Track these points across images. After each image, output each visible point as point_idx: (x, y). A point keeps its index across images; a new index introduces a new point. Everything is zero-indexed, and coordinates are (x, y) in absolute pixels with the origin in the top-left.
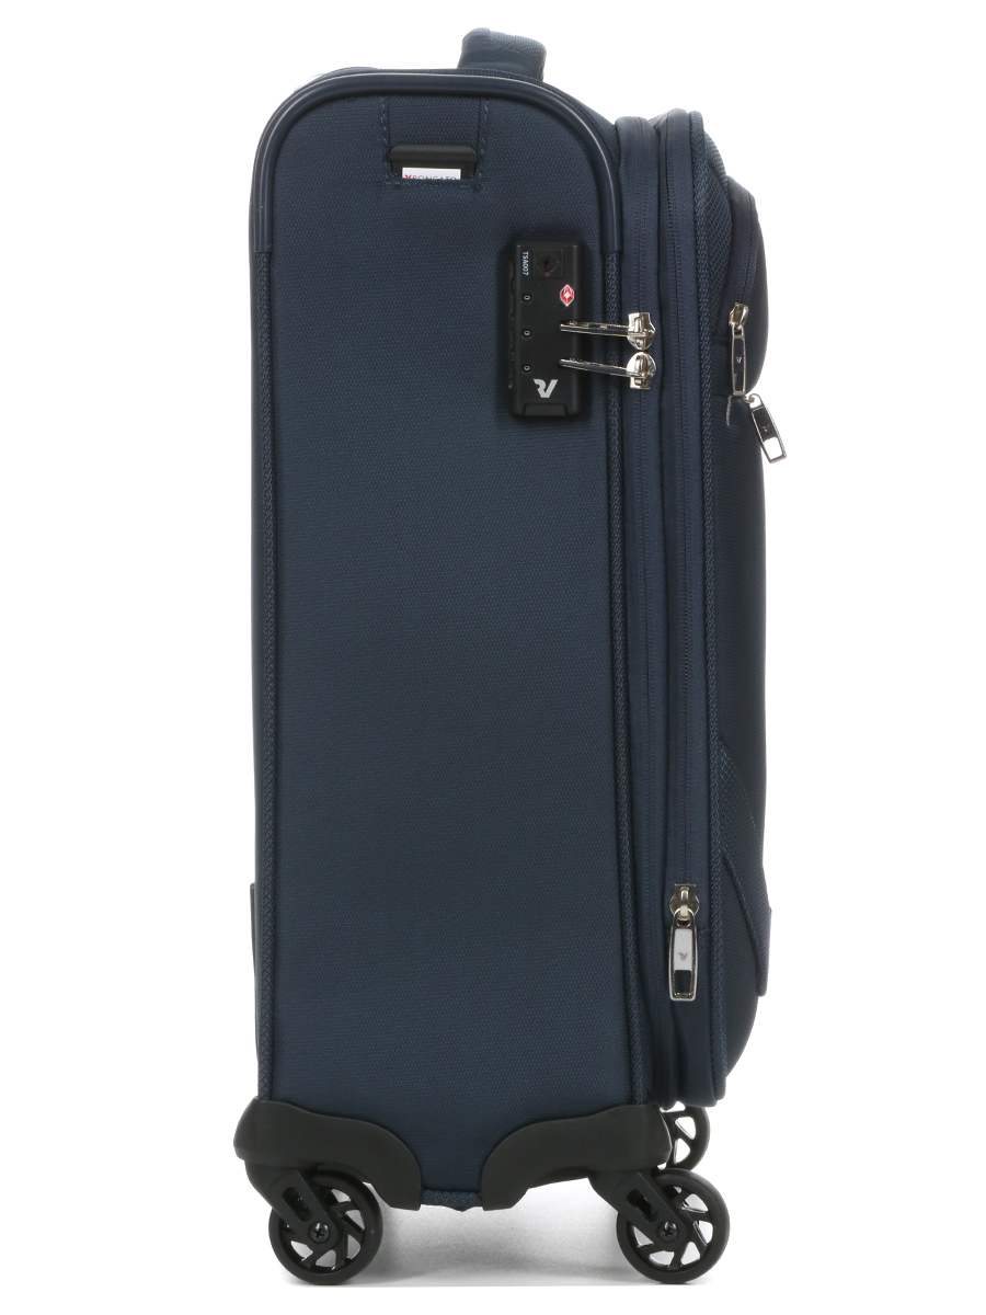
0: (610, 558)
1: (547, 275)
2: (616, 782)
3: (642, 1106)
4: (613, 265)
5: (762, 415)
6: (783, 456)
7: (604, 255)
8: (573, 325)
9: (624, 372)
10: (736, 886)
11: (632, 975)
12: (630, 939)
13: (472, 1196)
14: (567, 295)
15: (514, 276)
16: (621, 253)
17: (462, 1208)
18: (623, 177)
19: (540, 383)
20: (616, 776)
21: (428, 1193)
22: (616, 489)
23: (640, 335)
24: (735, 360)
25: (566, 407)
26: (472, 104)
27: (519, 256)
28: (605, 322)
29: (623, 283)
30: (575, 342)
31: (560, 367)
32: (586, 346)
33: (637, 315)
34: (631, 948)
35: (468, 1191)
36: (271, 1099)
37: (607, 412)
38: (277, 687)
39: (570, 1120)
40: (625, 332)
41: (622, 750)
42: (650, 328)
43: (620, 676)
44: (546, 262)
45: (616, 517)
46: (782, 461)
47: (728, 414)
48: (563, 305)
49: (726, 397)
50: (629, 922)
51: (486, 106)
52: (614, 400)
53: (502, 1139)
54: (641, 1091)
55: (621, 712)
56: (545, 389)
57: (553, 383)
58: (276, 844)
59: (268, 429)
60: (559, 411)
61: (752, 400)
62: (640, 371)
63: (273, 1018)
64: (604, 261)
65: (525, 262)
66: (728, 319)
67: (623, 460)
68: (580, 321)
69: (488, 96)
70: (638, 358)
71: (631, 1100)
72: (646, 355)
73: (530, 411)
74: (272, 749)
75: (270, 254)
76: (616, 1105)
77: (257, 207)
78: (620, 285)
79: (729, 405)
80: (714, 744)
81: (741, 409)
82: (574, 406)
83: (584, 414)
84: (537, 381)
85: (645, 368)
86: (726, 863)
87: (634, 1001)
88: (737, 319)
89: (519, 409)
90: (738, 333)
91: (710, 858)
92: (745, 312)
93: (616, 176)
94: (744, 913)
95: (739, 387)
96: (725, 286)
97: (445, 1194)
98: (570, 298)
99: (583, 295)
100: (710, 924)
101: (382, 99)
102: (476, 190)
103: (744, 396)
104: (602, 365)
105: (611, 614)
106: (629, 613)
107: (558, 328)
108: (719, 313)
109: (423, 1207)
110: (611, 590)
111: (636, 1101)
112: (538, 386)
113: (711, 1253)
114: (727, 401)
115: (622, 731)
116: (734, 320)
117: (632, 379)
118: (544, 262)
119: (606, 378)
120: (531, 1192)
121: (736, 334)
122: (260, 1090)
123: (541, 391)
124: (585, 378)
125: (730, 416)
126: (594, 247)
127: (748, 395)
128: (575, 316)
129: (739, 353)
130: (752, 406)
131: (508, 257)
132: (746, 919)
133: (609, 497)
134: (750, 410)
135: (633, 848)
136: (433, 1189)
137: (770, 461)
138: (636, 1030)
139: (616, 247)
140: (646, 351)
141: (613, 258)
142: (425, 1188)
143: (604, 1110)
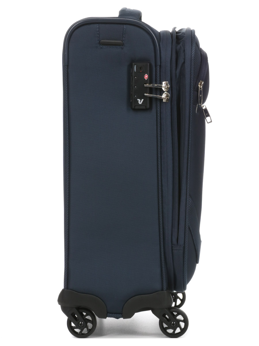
0: (157, 146)
1: (141, 71)
2: (158, 206)
3: (165, 291)
4: (158, 69)
5: (206, 110)
6: (211, 122)
7: (156, 66)
8: (147, 85)
9: (161, 97)
10: (192, 235)
11: (163, 257)
12: (162, 247)
13: (120, 315)
14: (146, 77)
15: (132, 72)
16: (160, 66)
17: (118, 318)
18: (161, 46)
19: (139, 100)
20: (159, 204)
21: (108, 314)
22: (159, 128)
23: (165, 87)
24: (200, 96)
25: (146, 107)
26: (122, 26)
27: (133, 67)
28: (156, 84)
29: (161, 74)
30: (148, 89)
31: (144, 96)
32: (151, 90)
33: (165, 82)
34: (162, 250)
35: (119, 314)
36: (67, 289)
37: (157, 108)
38: (69, 180)
39: (146, 295)
40: (161, 86)
41: (160, 197)
42: (168, 85)
43: (160, 178)
44: (141, 68)
45: (159, 135)
46: (211, 123)
47: (196, 110)
48: (145, 79)
49: (196, 105)
50: (162, 243)
51: (125, 26)
52: (159, 105)
53: (128, 300)
54: (165, 288)
55: (160, 187)
56: (140, 102)
57: (142, 100)
58: (69, 221)
59: (67, 112)
60: (144, 107)
61: (203, 107)
62: (166, 97)
63: (68, 268)
64: (156, 68)
65: (135, 68)
66: (198, 85)
67: (161, 120)
68: (150, 84)
69: (125, 24)
70: (165, 94)
71: (162, 290)
72: (167, 93)
73: (136, 107)
74: (68, 196)
75: (68, 66)
76: (158, 291)
77: (64, 53)
78: (160, 74)
79: (197, 107)
80: (188, 197)
81: (200, 109)
82: (148, 106)
83: (150, 108)
84: (138, 100)
85: (167, 96)
86: (189, 228)
87: (163, 264)
88: (201, 85)
89: (133, 107)
90: (201, 88)
91: (185, 227)
92: (203, 83)
93: (159, 45)
94: (194, 242)
95: (200, 103)
96: (198, 76)
97: (113, 315)
98: (147, 78)
99: (150, 77)
100: (184, 244)
101: (97, 25)
102: (122, 49)
103: (201, 105)
104: (155, 95)
105: (157, 161)
106: (162, 161)
107: (144, 86)
108: (196, 83)
109: (107, 318)
110: (157, 155)
111: (163, 290)
112: (138, 101)
113: (183, 331)
114: (196, 106)
115: (160, 192)
116: (200, 85)
117: (164, 99)
118: (140, 68)
119: (156, 99)
120: (136, 314)
121: (200, 89)
122: (64, 287)
123: (139, 102)
124: (151, 99)
125: (197, 110)
126: (153, 64)
127: (202, 105)
128: (148, 82)
129: (201, 94)
130: (203, 108)
131: (131, 66)
132: (194, 243)
133: (157, 130)
134: (203, 109)
135: (163, 223)
136: (110, 313)
137: (208, 123)
138: (164, 271)
139: (159, 64)
140: (167, 92)
141: (158, 67)
142: (108, 313)
143: (155, 292)
